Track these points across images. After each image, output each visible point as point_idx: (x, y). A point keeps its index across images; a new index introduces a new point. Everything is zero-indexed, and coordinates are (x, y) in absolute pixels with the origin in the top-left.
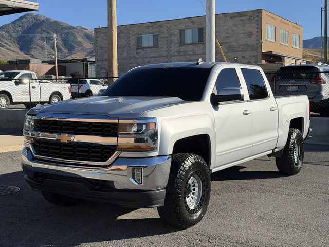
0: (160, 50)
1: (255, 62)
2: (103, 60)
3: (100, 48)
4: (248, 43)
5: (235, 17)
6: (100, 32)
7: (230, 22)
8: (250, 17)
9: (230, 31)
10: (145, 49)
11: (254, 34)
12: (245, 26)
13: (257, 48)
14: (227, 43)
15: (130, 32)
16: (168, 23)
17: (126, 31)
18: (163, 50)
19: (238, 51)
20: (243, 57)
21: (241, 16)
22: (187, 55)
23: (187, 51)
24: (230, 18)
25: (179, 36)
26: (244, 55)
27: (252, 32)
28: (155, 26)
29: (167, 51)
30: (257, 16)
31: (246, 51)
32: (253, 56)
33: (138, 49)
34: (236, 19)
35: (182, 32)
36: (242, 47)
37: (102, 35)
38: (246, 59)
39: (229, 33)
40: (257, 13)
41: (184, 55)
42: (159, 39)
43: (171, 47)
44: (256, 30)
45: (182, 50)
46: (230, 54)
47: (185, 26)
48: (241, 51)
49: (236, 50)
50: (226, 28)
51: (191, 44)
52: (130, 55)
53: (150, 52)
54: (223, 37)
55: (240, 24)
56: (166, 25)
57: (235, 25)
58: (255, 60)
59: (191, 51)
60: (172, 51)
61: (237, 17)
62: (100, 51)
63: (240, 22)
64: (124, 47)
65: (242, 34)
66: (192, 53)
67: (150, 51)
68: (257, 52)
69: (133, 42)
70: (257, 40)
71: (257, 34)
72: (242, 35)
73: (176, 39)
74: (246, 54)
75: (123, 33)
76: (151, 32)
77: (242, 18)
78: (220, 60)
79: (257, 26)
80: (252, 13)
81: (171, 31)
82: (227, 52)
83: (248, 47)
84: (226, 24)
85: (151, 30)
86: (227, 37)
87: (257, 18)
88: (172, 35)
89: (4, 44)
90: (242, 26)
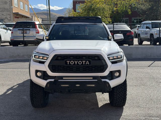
1: (9, 18)
4: (5, 7)
11: (8, 3)
13: (10, 10)
20: (2, 14)
26: (3, 14)
27: (7, 2)
31: (4, 11)
32: (8, 14)
36: (1, 9)
38: (4, 16)
44: (9, 1)
48: (1, 11)
58: (9, 16)
65: (1, 2)
68: (10, 12)
70: (10, 6)
72: (1, 3)
74: (5, 13)
83: (5, 9)
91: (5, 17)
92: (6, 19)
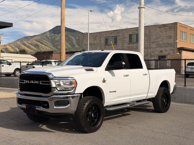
0: (118, 46)
1: (173, 53)
3: (85, 45)
4: (169, 42)
5: (161, 27)
6: (85, 36)
7: (158, 30)
8: (170, 27)
9: (158, 35)
10: (109, 46)
11: (172, 37)
12: (167, 32)
13: (174, 45)
14: (156, 42)
15: (102, 36)
16: (123, 31)
17: (99, 35)
18: (120, 46)
19: (163, 47)
20: (165, 50)
21: (165, 27)
22: (133, 49)
23: (133, 47)
24: (159, 27)
25: (129, 38)
26: (166, 49)
27: (171, 36)
28: (115, 33)
29: (122, 47)
30: (174, 27)
31: (167, 47)
32: (172, 50)
33: (105, 46)
34: (162, 28)
35: (130, 36)
36: (165, 44)
38: (168, 51)
39: (158, 36)
40: (174, 24)
42: (117, 40)
43: (124, 44)
44: (174, 35)
45: (130, 46)
46: (158, 48)
47: (132, 33)
48: (165, 47)
49: (161, 46)
50: (156, 33)
51: (135, 43)
55: (164, 31)
56: (121, 32)
57: (161, 32)
58: (173, 52)
59: (136, 47)
60: (125, 47)
62: (85, 47)
63: (164, 30)
64: (98, 45)
66: (136, 48)
68: (174, 47)
69: (103, 41)
70: (174, 40)
71: (174, 37)
72: (165, 38)
73: (127, 40)
74: (168, 49)
75: (97, 36)
76: (113, 36)
77: (166, 28)
78: (152, 52)
79: (174, 32)
80: (171, 25)
81: (124, 35)
82: (156, 47)
83: (169, 45)
84: (156, 31)
85: (113, 35)
86: (156, 39)
87: (174, 28)
88: (125, 37)
89: (44, 43)
90: (165, 32)
91: (168, 53)
92: (169, 55)
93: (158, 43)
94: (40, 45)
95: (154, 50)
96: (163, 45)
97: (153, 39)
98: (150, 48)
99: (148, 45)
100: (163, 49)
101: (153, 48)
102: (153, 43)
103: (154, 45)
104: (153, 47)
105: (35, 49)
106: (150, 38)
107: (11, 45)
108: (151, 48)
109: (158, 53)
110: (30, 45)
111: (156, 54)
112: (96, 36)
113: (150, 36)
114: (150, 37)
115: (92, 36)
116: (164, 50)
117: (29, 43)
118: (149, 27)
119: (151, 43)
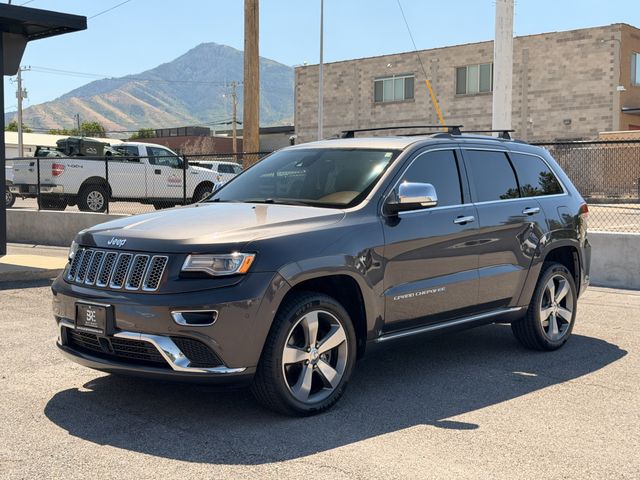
0: (417, 106)
1: (607, 130)
2: (309, 128)
3: (304, 104)
4: (593, 91)
5: (568, 40)
6: (305, 74)
7: (558, 50)
8: (598, 40)
9: (556, 68)
10: (388, 106)
11: (604, 74)
12: (586, 57)
13: (611, 101)
14: (549, 91)
15: (362, 73)
16: (433, 54)
17: (353, 71)
18: (424, 106)
19: (571, 109)
20: (581, 119)
21: (580, 38)
22: (470, 116)
23: (470, 109)
24: (558, 41)
25: (454, 78)
26: (584, 116)
27: (601, 70)
28: (408, 61)
29: (430, 109)
30: (613, 38)
31: (588, 108)
32: (603, 118)
33: (374, 106)
34: (570, 43)
35: (461, 72)
36: (580, 100)
37: (309, 79)
38: (588, 123)
39: (554, 72)
40: (613, 30)
41: (463, 117)
42: (416, 86)
43: (438, 102)
44: (612, 65)
45: (459, 107)
46: (554, 114)
47: (467, 60)
48: (578, 108)
49: (568, 105)
50: (549, 61)
51: (477, 95)
52: (360, 118)
53: (398, 112)
54: (543, 80)
56: (430, 58)
57: (567, 56)
58: (607, 125)
59: (478, 109)
60: (441, 108)
61: (573, 40)
62: (305, 110)
63: (577, 50)
64: (349, 103)
65: (581, 73)
66: (478, 112)
67: (398, 108)
68: (611, 109)
69: (366, 92)
70: (611, 85)
71: (612, 73)
72: (581, 77)
73: (450, 85)
74: (589, 114)
75: (347, 75)
76: (400, 72)
77: (583, 41)
78: (535, 126)
79: (611, 58)
80: (602, 31)
81: (440, 70)
82: (549, 110)
83: (594, 99)
84: (548, 53)
85: (401, 68)
86: (550, 79)
87: (612, 42)
88: (441, 77)
89: (161, 102)
90: (582, 57)
91: (591, 130)
92: (591, 135)
93: (557, 94)
94: (146, 110)
95: (543, 118)
96: (574, 101)
97: (540, 81)
98: (529, 112)
99: (520, 101)
100: (574, 115)
101: (538, 112)
102: (538, 94)
103: (540, 104)
104: (539, 108)
105: (130, 120)
106: (529, 78)
107: (52, 108)
108: (532, 112)
109: (555, 129)
110: (112, 108)
111: (548, 133)
112: (344, 72)
113: (530, 71)
114: (530, 74)
115: (329, 74)
116: (574, 120)
117: (109, 102)
118: (524, 42)
119: (531, 97)
